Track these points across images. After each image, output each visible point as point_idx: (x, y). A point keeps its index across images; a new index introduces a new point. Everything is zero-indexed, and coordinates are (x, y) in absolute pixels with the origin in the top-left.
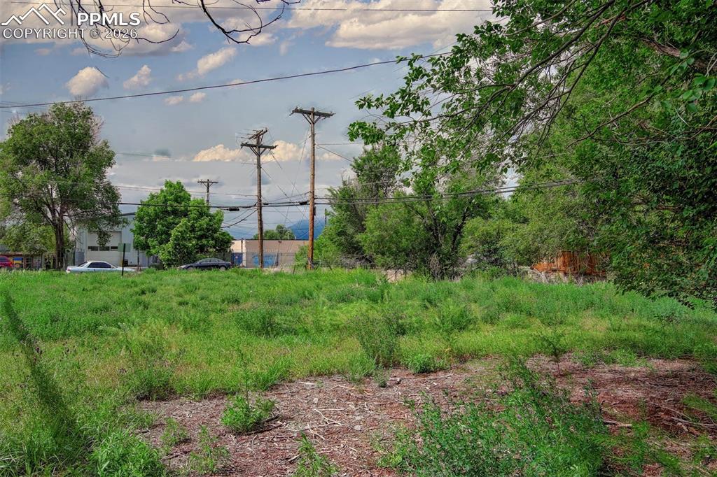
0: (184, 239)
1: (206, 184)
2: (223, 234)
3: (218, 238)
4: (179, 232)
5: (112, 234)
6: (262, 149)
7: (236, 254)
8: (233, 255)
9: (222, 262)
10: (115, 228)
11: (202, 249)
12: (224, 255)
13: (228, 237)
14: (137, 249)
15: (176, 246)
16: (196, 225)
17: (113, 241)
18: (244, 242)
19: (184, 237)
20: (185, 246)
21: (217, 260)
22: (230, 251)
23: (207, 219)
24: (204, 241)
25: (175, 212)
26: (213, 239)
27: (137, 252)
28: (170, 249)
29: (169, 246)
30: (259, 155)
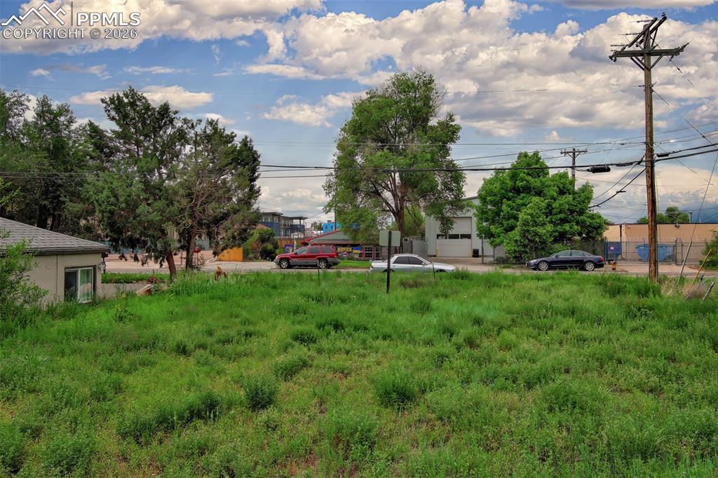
0: (536, 224)
1: (571, 154)
2: (592, 217)
3: (584, 222)
4: (528, 214)
5: (455, 220)
6: (653, 59)
7: (613, 244)
8: (605, 244)
9: (588, 256)
10: (459, 214)
11: (561, 238)
12: (594, 245)
13: (598, 221)
14: (481, 237)
15: (524, 234)
16: (554, 205)
17: (457, 228)
18: (623, 228)
19: (535, 222)
20: (536, 234)
21: (581, 252)
22: (602, 240)
23: (570, 198)
24: (567, 227)
25: (527, 189)
26: (577, 223)
27: (481, 240)
28: (518, 238)
29: (516, 234)
30: (647, 69)
